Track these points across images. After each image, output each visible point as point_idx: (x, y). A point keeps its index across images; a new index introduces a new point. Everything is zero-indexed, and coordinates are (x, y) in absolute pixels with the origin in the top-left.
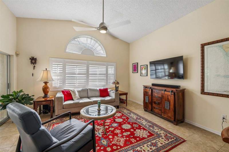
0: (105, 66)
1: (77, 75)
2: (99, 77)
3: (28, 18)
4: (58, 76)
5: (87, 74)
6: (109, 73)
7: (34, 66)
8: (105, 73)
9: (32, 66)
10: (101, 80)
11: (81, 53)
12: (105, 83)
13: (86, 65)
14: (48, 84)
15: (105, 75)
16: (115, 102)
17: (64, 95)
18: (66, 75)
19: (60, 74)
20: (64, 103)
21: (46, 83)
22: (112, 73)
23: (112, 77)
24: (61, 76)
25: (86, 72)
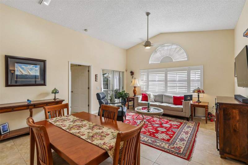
0: (187, 71)
2: (177, 84)
3: (130, 48)
4: (144, 83)
6: (191, 79)
8: (187, 79)
9: (132, 76)
10: (180, 87)
11: (160, 62)
12: (187, 91)
13: (164, 73)
14: (136, 88)
15: (186, 81)
16: (182, 111)
17: (143, 97)
18: (149, 82)
19: (145, 81)
20: (139, 102)
21: (135, 87)
22: (196, 78)
23: (196, 84)
24: (146, 83)
25: (164, 79)
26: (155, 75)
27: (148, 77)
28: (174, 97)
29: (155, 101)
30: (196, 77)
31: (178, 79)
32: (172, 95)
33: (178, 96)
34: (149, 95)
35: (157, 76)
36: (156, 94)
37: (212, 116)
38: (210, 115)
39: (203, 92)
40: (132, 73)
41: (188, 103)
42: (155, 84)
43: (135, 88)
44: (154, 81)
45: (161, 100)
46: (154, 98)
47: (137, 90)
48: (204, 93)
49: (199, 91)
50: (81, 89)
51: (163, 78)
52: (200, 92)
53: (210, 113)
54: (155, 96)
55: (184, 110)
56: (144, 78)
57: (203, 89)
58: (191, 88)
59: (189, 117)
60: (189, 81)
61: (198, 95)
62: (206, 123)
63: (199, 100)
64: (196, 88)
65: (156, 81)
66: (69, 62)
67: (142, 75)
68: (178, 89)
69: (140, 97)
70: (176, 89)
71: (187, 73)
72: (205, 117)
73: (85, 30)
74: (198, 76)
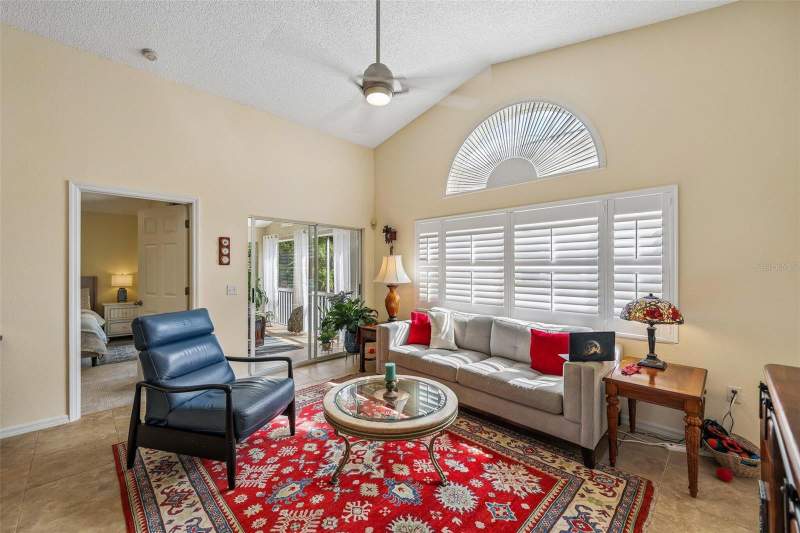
0: (596, 219)
1: (475, 265)
2: (555, 276)
4: (429, 270)
5: (508, 261)
6: (616, 251)
7: (392, 248)
8: (596, 251)
9: (388, 246)
11: (484, 186)
13: (502, 227)
14: (396, 291)
16: (562, 414)
17: (412, 326)
18: (447, 268)
19: (433, 264)
20: (392, 347)
21: (391, 287)
22: (641, 250)
23: (641, 277)
24: (436, 270)
25: (502, 254)
26: (469, 237)
27: (442, 248)
28: (535, 334)
29: (461, 347)
30: (641, 242)
31: (556, 254)
32: (529, 325)
33: (555, 329)
34: (439, 320)
35: (474, 243)
36: (467, 317)
37: (725, 450)
38: (716, 437)
39: (676, 317)
40: (391, 234)
41: (592, 372)
42: (468, 274)
43: (391, 291)
44: (464, 264)
45: (481, 345)
46: (458, 332)
47: (398, 298)
48: (681, 323)
49: (653, 314)
50: (167, 294)
51: (497, 251)
52: (661, 315)
53: (714, 423)
54: (463, 325)
55: (568, 407)
56: (430, 251)
57: (675, 304)
58: (616, 293)
59: (592, 447)
60: (604, 261)
61: (651, 333)
62: (693, 492)
63: (652, 356)
64: (641, 295)
65: (469, 264)
66: (67, 183)
67: (421, 240)
68: (555, 298)
69: (401, 328)
70: (548, 298)
71: (596, 227)
72: (687, 440)
73: (145, 51)
74: (653, 240)
